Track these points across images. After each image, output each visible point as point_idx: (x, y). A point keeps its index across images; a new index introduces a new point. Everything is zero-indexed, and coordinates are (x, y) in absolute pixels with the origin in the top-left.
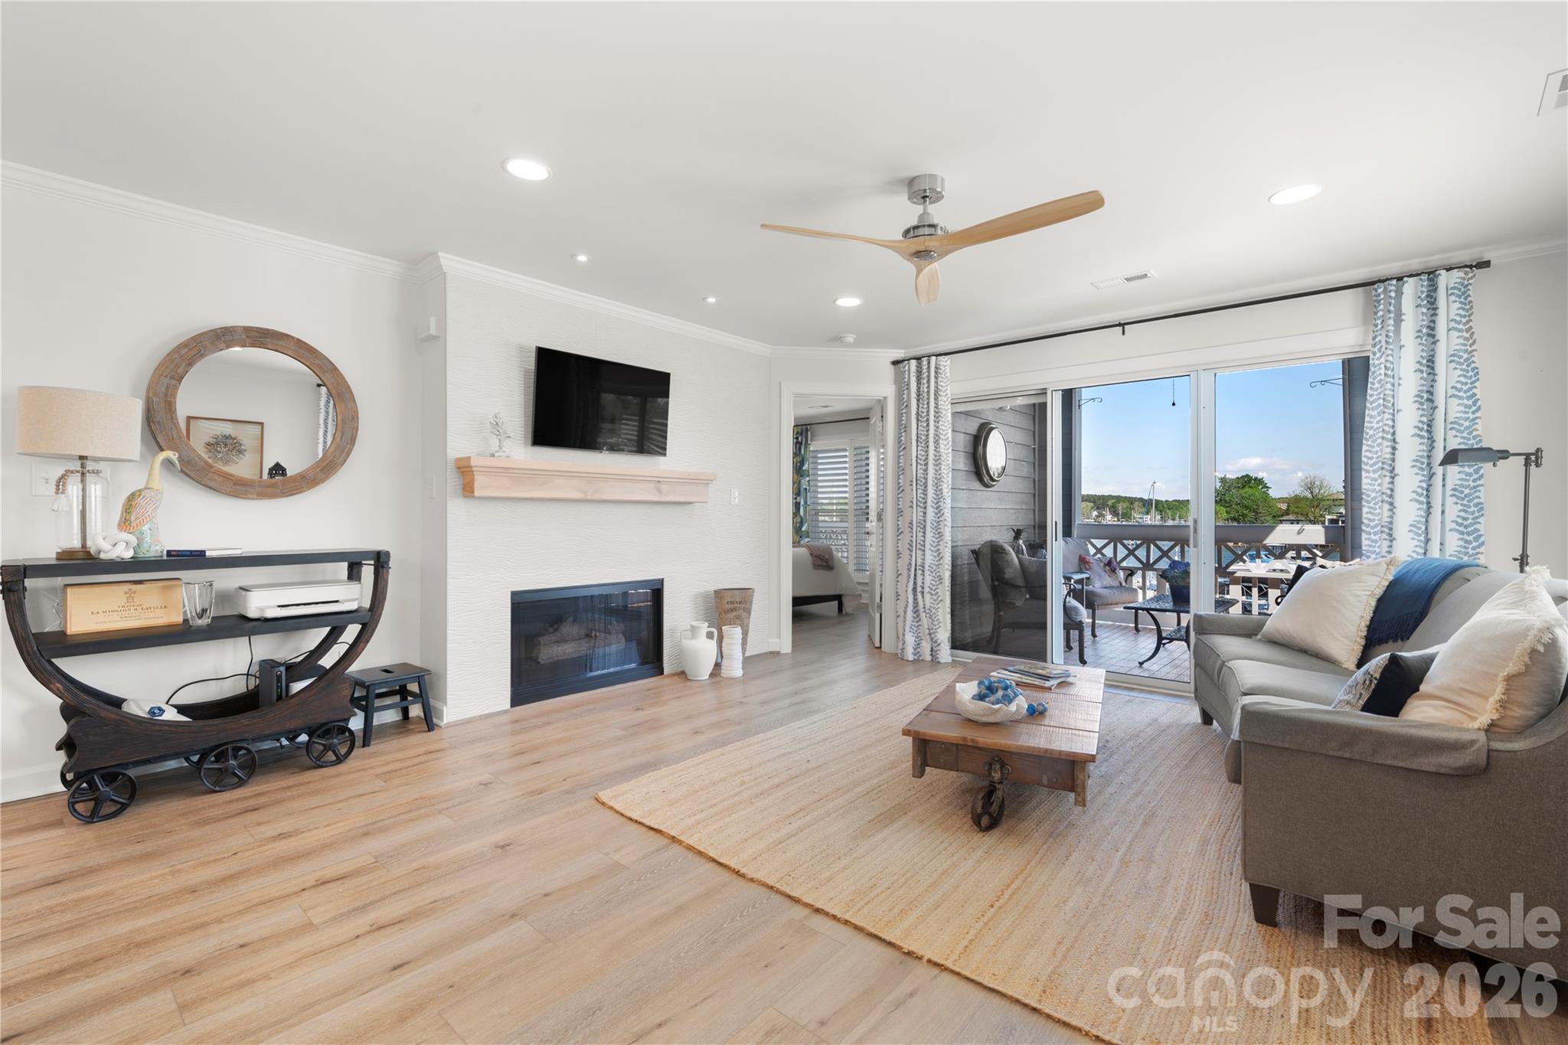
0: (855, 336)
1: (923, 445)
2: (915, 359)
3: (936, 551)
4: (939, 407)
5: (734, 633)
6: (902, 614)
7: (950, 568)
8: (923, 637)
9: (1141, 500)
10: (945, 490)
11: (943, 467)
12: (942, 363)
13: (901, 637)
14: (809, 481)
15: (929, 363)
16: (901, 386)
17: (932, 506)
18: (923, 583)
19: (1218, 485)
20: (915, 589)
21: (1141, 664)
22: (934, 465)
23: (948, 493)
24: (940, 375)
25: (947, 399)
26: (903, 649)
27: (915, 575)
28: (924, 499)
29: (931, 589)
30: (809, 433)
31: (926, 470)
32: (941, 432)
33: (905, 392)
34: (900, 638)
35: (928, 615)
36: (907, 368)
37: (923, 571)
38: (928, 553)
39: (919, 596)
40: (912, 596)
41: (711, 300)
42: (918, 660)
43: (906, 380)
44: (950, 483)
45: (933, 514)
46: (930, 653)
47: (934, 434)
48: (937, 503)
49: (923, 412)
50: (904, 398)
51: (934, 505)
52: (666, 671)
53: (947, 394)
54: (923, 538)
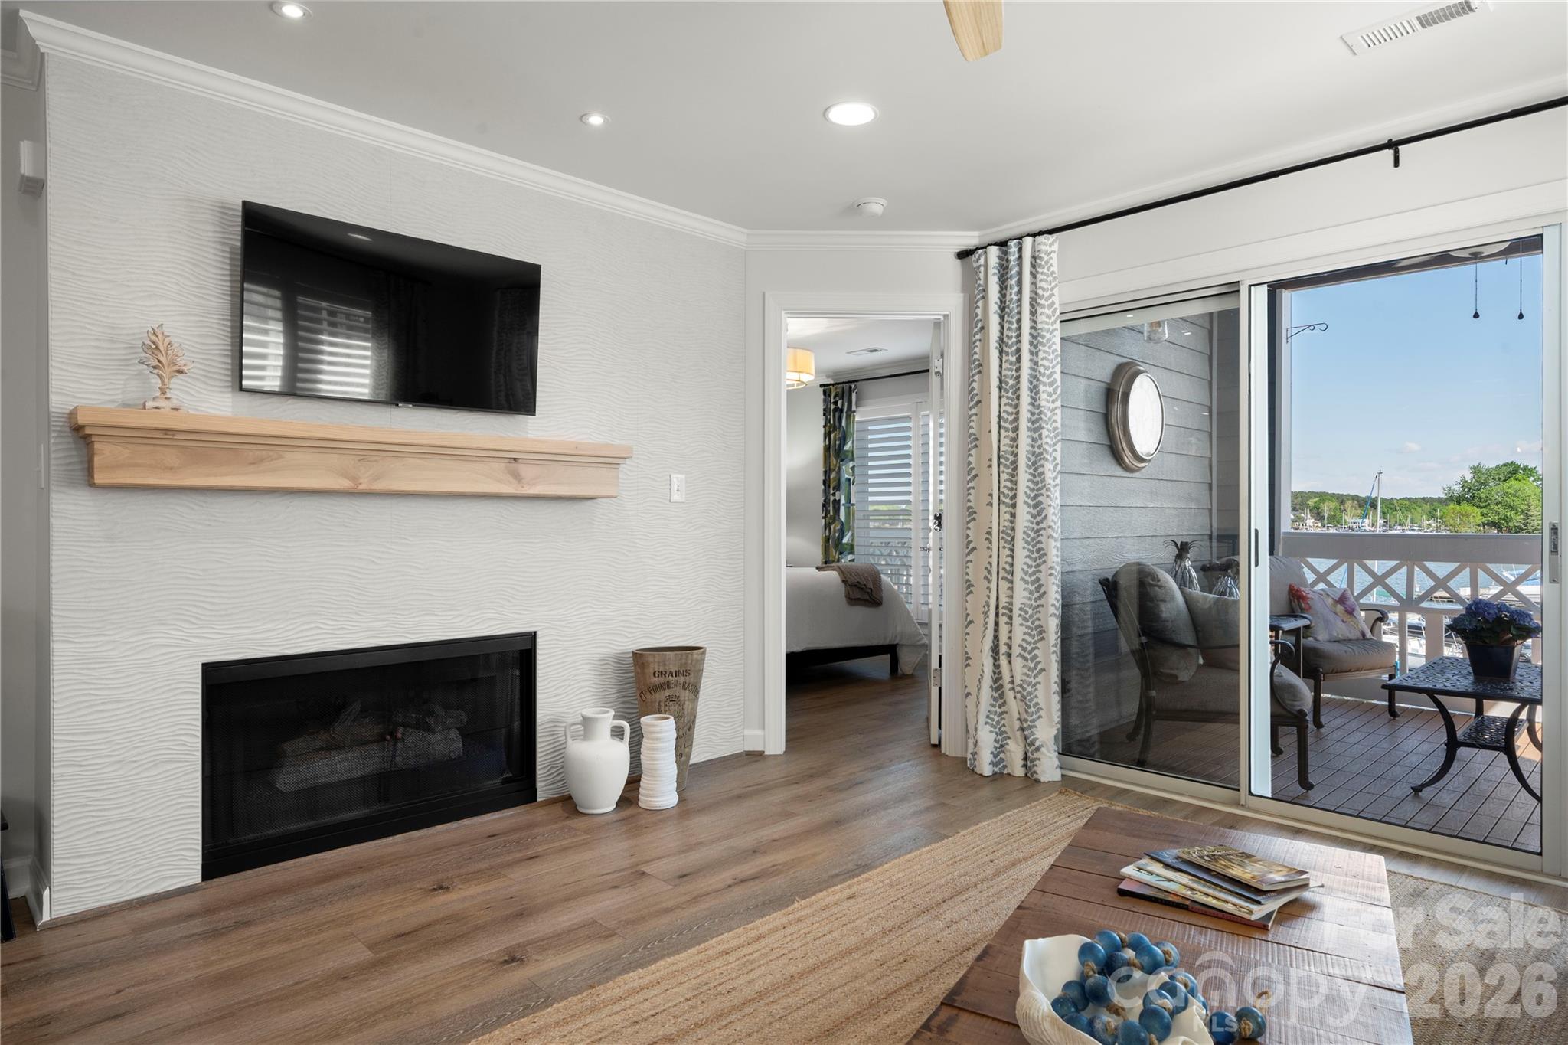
0: (884, 202)
1: (1010, 394)
2: (996, 244)
3: (1033, 583)
4: (1039, 326)
5: (662, 730)
6: (974, 693)
7: (1058, 613)
8: (1009, 735)
9: (1355, 498)
10: (1049, 475)
11: (1045, 433)
12: (1043, 248)
13: (972, 732)
14: (853, 468)
15: (1020, 250)
16: (973, 292)
17: (1026, 503)
18: (1010, 638)
19: (1469, 477)
20: (995, 649)
21: (1417, 790)
22: (1030, 429)
23: (1055, 479)
24: (1038, 270)
25: (1054, 312)
26: (974, 754)
27: (997, 624)
28: (1011, 489)
29: (1025, 650)
30: (854, 395)
31: (1015, 440)
32: (1042, 370)
33: (980, 304)
34: (968, 732)
35: (1019, 696)
36: (982, 261)
37: (1010, 618)
38: (1019, 585)
39: (1003, 661)
40: (991, 661)
41: (596, 120)
42: (1000, 776)
43: (981, 282)
44: (1058, 461)
45: (1029, 517)
46: (1022, 763)
47: (1030, 375)
48: (1036, 497)
49: (1009, 337)
50: (977, 315)
51: (1029, 501)
52: (541, 796)
53: (1053, 303)
54: (1009, 560)
